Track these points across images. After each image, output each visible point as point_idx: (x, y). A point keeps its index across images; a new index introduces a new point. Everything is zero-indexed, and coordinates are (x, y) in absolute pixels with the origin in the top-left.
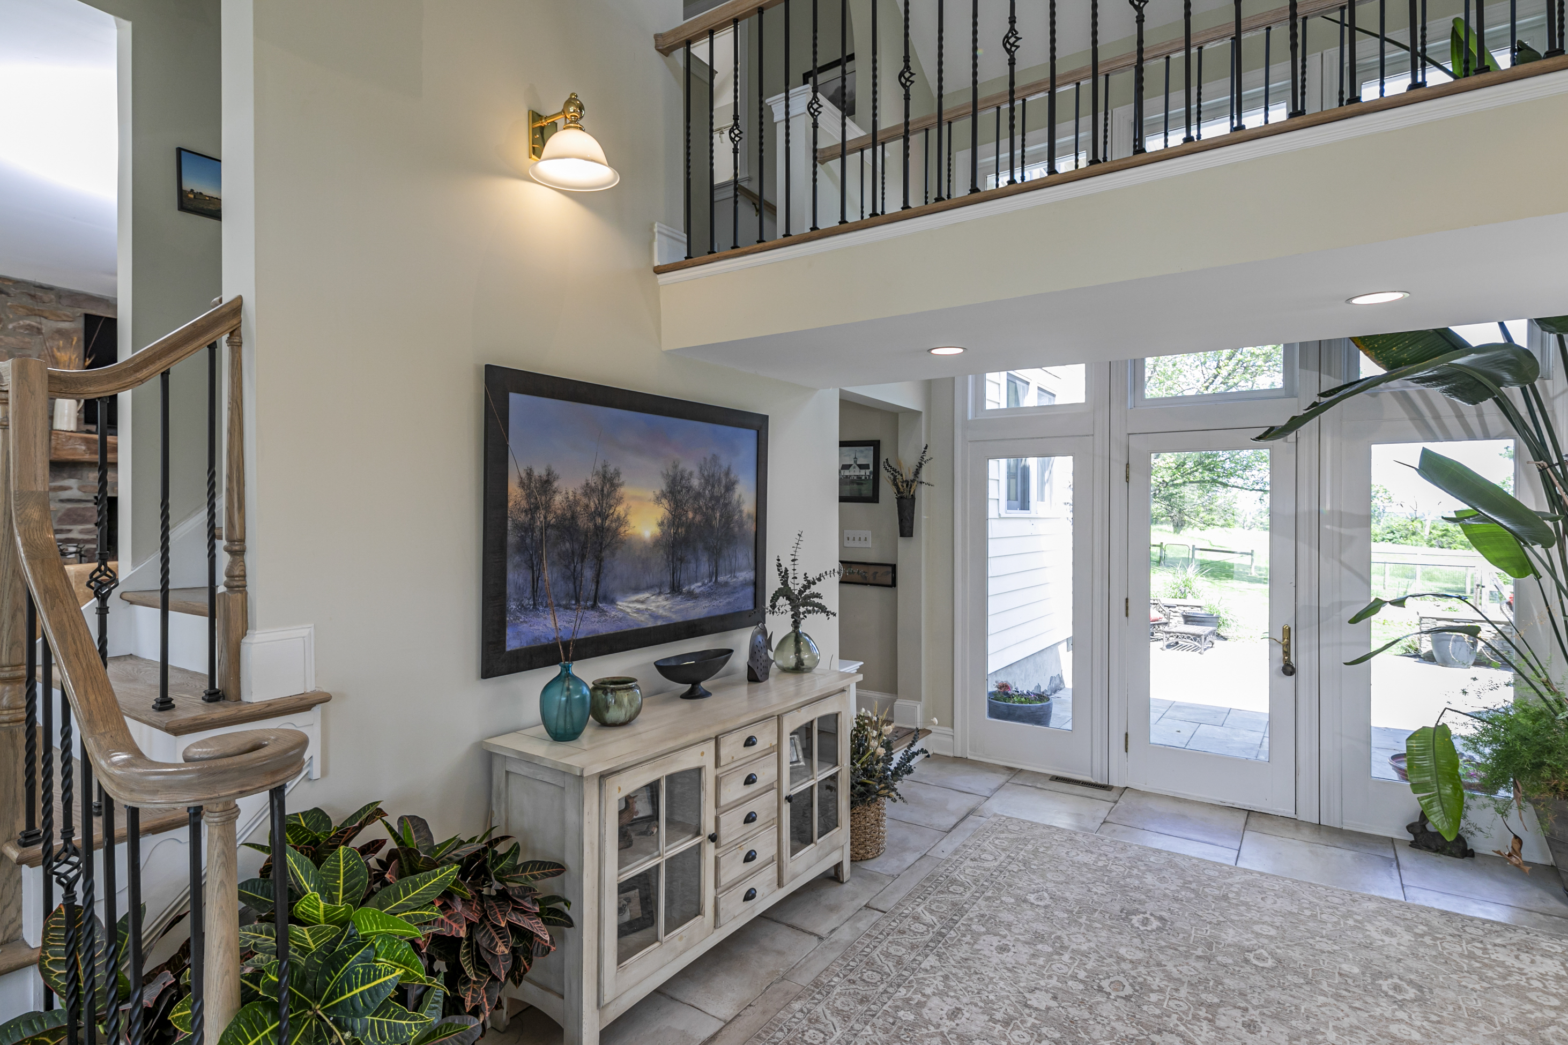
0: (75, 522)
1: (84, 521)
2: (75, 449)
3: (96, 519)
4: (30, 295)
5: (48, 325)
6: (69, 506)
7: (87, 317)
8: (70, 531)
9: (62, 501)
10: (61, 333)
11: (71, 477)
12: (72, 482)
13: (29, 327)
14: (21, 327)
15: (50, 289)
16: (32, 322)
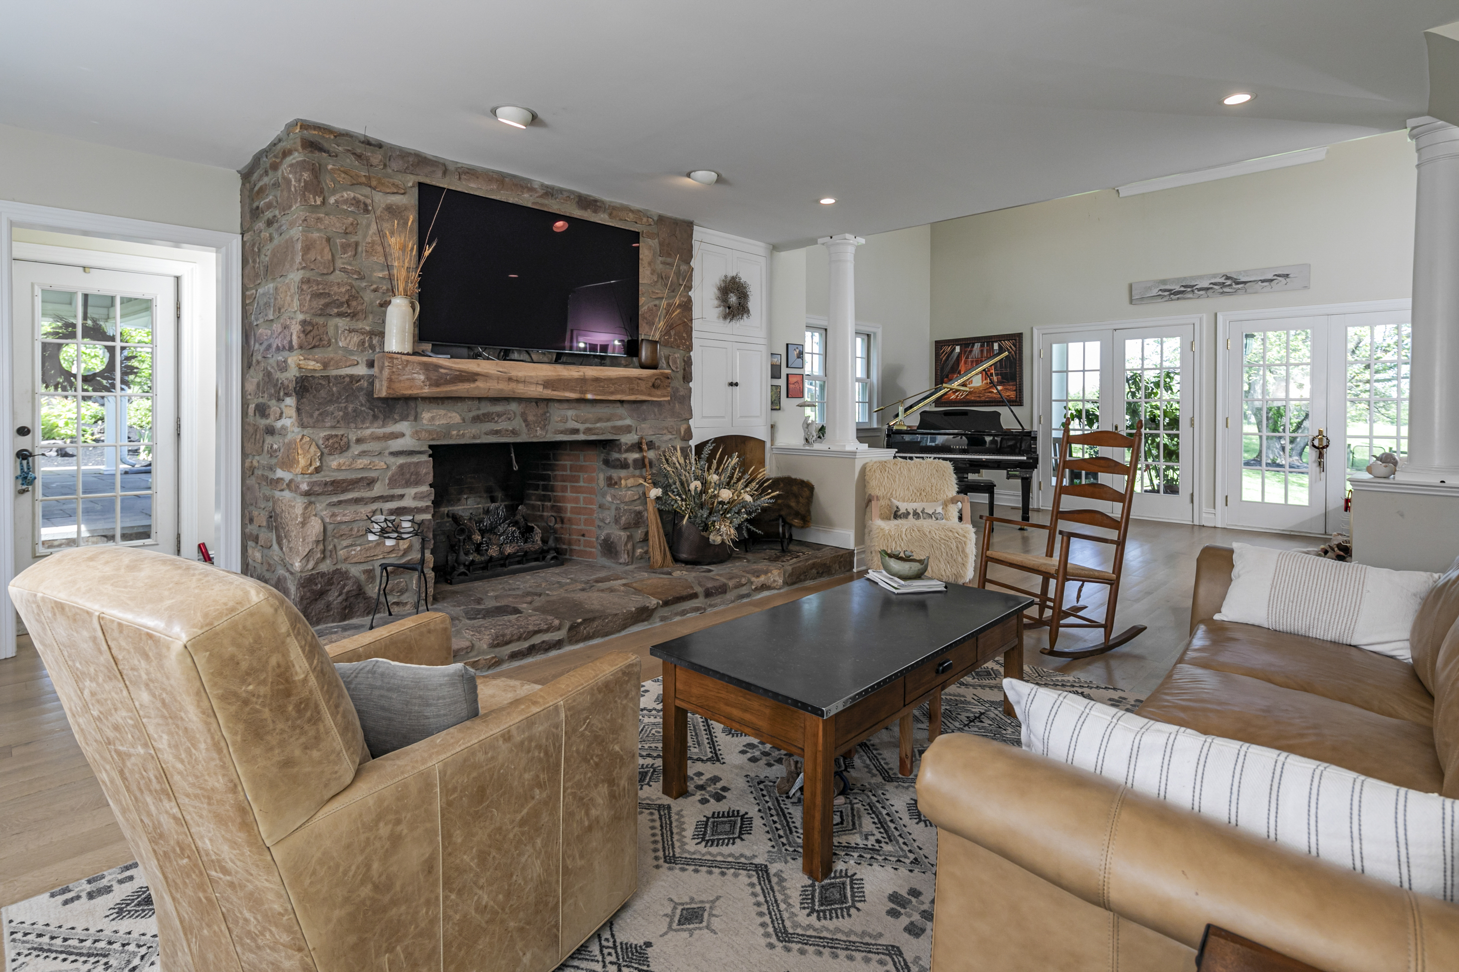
0: (408, 484)
1: (417, 483)
2: (413, 379)
3: (430, 478)
4: (354, 154)
5: (380, 200)
6: (401, 460)
7: (421, 186)
8: (402, 496)
9: (393, 454)
10: (392, 210)
11: (404, 418)
12: (403, 427)
13: (356, 202)
14: (346, 202)
15: (380, 145)
16: (361, 193)
